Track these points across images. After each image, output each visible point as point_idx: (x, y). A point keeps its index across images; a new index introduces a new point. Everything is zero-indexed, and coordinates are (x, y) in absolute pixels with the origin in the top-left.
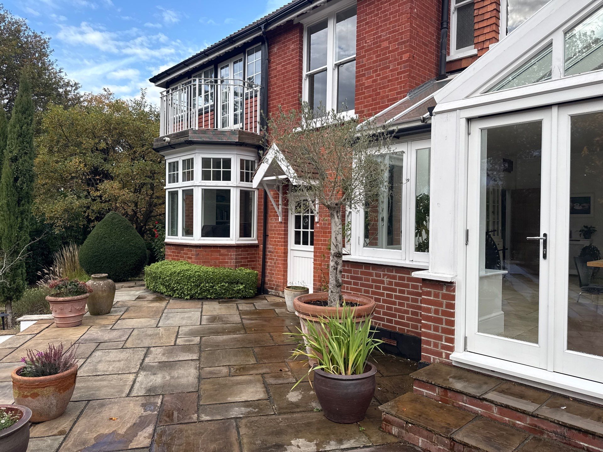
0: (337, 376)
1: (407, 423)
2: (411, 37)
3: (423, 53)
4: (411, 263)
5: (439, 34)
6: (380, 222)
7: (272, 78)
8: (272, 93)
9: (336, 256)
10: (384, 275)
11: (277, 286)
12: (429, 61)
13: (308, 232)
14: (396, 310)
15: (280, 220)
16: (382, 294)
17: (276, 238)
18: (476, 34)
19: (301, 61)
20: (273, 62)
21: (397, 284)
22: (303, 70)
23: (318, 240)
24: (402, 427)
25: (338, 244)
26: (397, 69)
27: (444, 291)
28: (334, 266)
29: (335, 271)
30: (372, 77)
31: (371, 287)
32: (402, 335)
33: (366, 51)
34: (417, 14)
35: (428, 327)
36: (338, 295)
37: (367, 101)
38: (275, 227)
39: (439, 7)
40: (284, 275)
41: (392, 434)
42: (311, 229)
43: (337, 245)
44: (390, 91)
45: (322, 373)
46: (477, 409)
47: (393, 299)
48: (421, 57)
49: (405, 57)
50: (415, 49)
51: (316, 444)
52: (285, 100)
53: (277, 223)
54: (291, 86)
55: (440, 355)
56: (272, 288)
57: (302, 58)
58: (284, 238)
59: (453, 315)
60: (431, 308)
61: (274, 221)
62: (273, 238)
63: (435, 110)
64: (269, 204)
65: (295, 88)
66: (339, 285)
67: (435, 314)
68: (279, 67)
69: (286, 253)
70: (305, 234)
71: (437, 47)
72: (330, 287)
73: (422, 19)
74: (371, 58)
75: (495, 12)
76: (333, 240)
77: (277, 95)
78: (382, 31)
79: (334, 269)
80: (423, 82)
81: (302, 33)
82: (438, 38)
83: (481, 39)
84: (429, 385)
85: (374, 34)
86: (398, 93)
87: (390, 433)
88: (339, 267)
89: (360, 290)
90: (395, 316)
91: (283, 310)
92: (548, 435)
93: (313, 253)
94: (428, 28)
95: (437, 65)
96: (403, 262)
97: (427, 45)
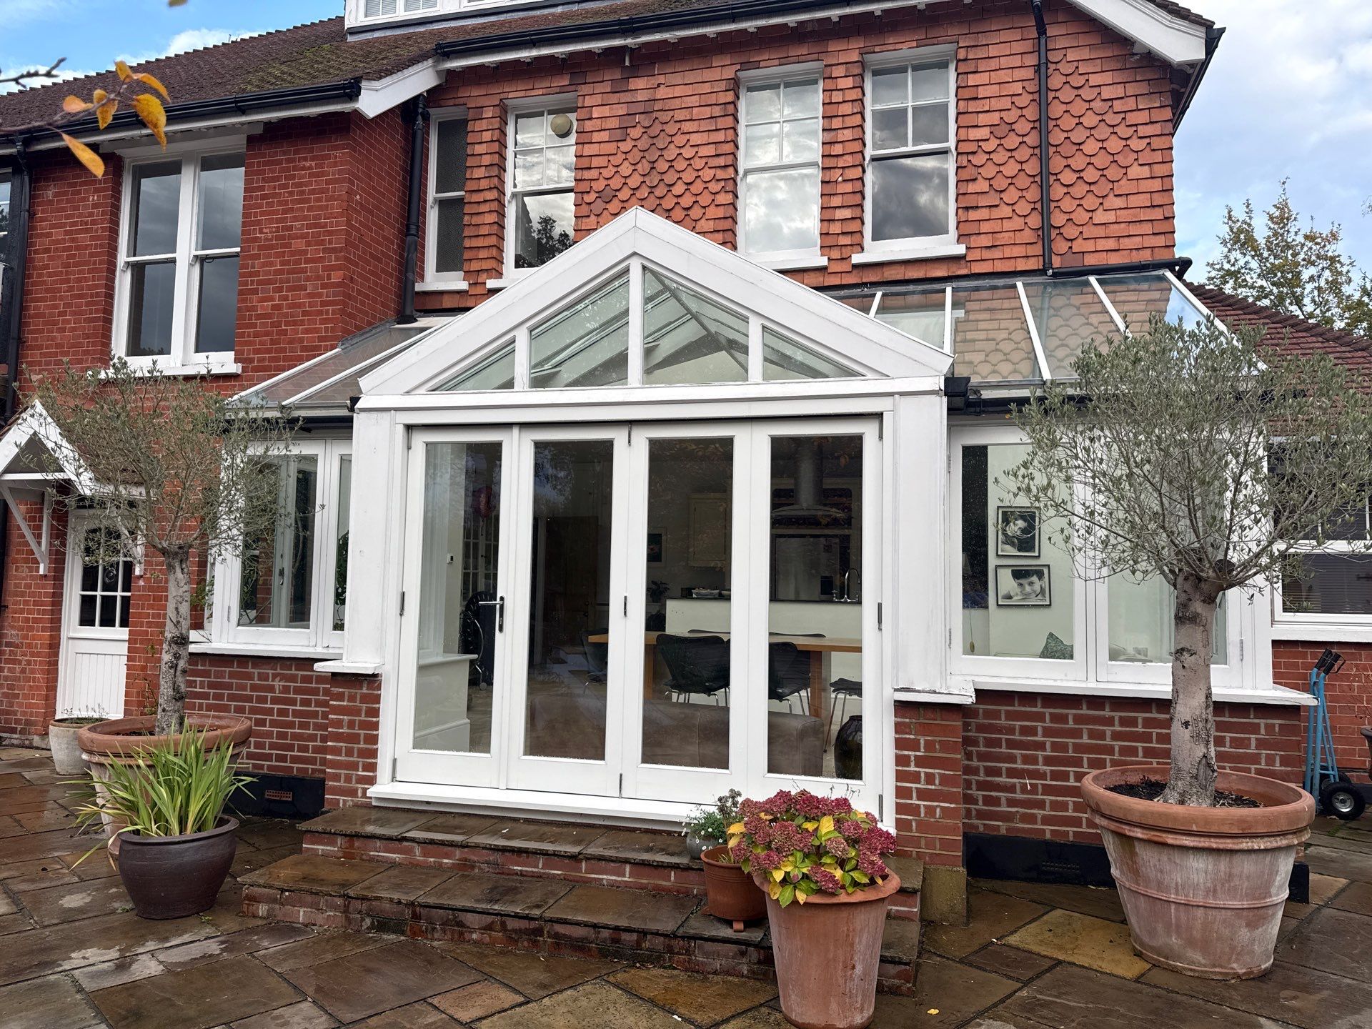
0: (164, 839)
1: (283, 891)
2: (348, 243)
3: (372, 273)
4: (325, 651)
5: (403, 241)
6: (276, 580)
7: (36, 252)
8: (35, 284)
9: (176, 643)
10: (275, 676)
11: (28, 722)
12: (382, 287)
13: (116, 597)
14: (295, 737)
15: (41, 572)
16: (270, 712)
17: (29, 612)
18: (467, 255)
19: (114, 232)
20: (42, 220)
21: (298, 691)
22: (119, 250)
23: (140, 615)
24: (275, 901)
25: (181, 620)
26: (320, 295)
27: (365, 691)
28: (172, 662)
29: (172, 671)
30: (272, 299)
31: (249, 699)
32: (302, 780)
33: (260, 248)
34: (361, 204)
35: (336, 751)
36: (177, 714)
37: (260, 341)
38: (28, 586)
39: (404, 194)
40: (47, 698)
41: (258, 917)
42: (124, 591)
43: (178, 622)
44: (307, 331)
45: (136, 839)
46: (394, 856)
47: (290, 719)
48: (368, 280)
49: (336, 277)
50: (356, 265)
51: (119, 950)
52: (69, 305)
53: (33, 578)
54: (86, 279)
55: (353, 793)
56: (13, 731)
57: (118, 226)
58: (52, 612)
59: (376, 726)
60: (343, 720)
61: (25, 572)
62: (22, 611)
63: (359, 405)
64: (15, 532)
65: (97, 286)
66: (179, 697)
67: (348, 728)
68: (56, 233)
69: (54, 646)
70: (108, 603)
71: (400, 263)
72: (161, 701)
73: (371, 213)
74: (271, 264)
75: (495, 227)
76: (171, 612)
77: (47, 291)
78: (295, 219)
79: (171, 668)
80: (369, 324)
81: (120, 176)
82: (402, 247)
83: (475, 266)
84: (327, 836)
85: (279, 220)
86: (321, 339)
87: (255, 916)
88: (182, 664)
89: (225, 709)
90: (291, 748)
91: (45, 772)
92: (480, 868)
93: (126, 645)
94: (382, 228)
95: (399, 296)
96: (311, 650)
97: (379, 260)
